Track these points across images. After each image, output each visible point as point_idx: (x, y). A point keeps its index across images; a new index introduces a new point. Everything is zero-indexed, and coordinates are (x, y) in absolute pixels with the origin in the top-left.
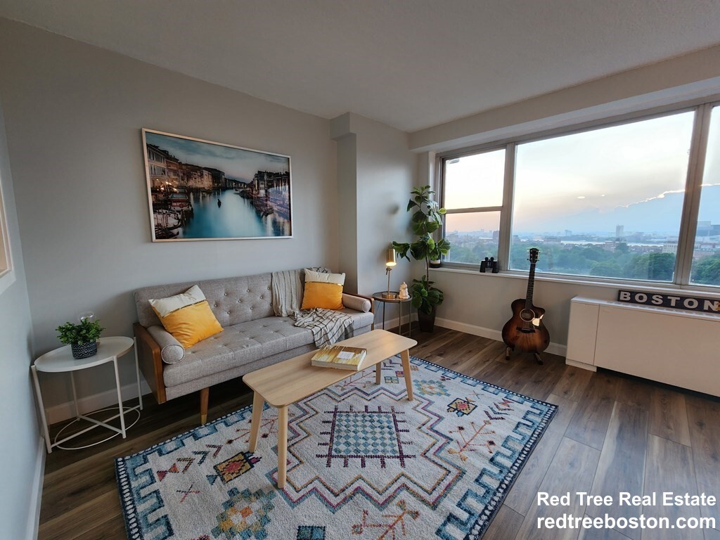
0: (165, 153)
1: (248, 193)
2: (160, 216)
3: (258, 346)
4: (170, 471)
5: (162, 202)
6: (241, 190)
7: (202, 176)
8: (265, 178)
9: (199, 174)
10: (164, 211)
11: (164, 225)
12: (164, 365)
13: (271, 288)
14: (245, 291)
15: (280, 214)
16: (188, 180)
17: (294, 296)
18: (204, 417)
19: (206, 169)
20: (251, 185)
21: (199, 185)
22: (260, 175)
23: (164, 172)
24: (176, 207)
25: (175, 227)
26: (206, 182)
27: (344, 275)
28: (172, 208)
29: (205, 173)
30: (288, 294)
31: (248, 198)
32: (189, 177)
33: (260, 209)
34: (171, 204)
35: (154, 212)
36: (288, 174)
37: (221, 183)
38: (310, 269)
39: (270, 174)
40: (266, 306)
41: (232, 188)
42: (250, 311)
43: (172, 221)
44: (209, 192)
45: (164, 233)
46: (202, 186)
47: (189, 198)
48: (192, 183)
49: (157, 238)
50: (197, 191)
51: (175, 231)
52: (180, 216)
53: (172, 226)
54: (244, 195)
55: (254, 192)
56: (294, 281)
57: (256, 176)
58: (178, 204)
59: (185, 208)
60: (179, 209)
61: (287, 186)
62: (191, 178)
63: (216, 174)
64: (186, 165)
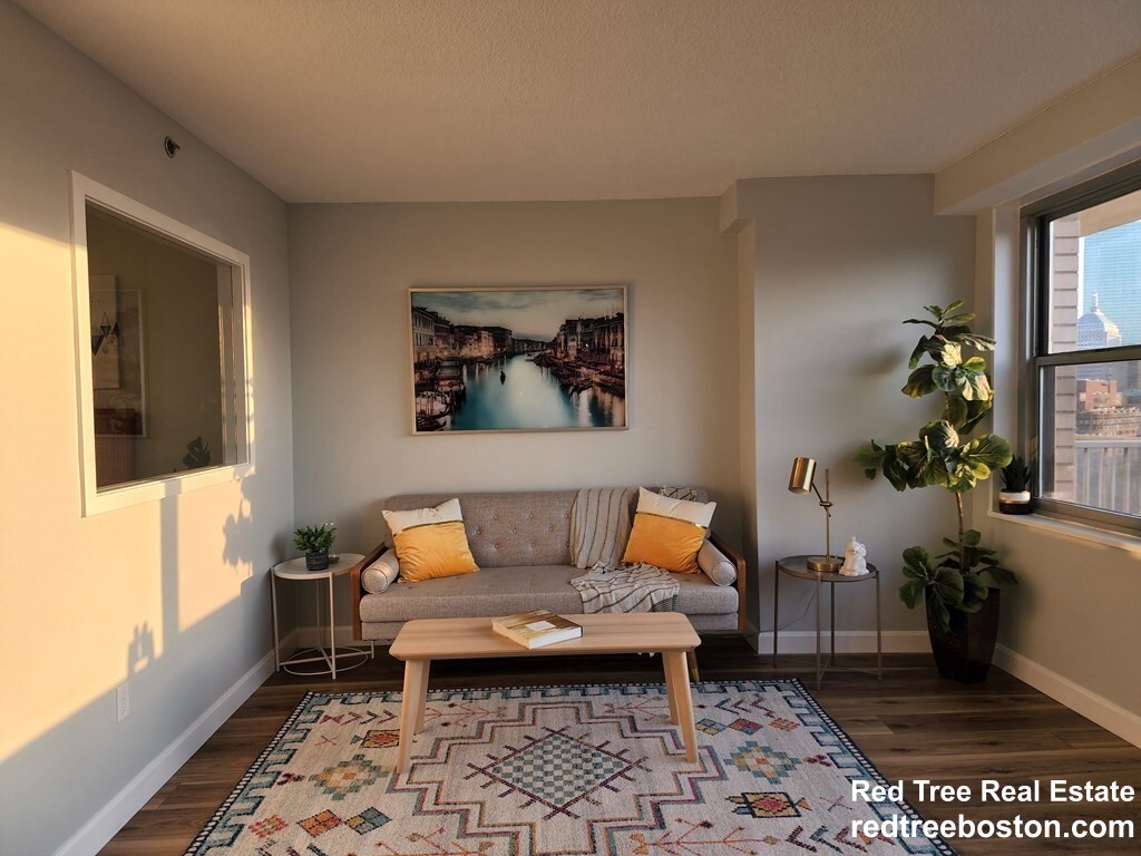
0: (434, 314)
1: (547, 357)
2: (424, 401)
4: (334, 719)
5: (427, 377)
6: (537, 354)
7: (479, 340)
8: (579, 329)
9: (476, 337)
10: (430, 393)
11: (428, 412)
12: (364, 593)
13: (569, 517)
14: (527, 515)
15: (604, 387)
16: (461, 348)
17: (611, 536)
19: (485, 329)
20: (554, 344)
21: (476, 354)
22: (569, 327)
23: (431, 340)
24: (445, 386)
25: (442, 415)
26: (485, 348)
27: (713, 505)
28: (440, 389)
29: (484, 334)
30: (601, 530)
31: (547, 366)
32: (462, 343)
33: (567, 382)
34: (438, 384)
35: (417, 395)
36: (621, 316)
37: (507, 346)
39: (586, 323)
40: (558, 546)
41: (523, 353)
42: (530, 549)
43: (439, 407)
44: (488, 362)
45: (427, 423)
46: (479, 354)
47: (462, 373)
48: (466, 352)
49: (418, 430)
50: (471, 362)
51: (441, 420)
52: (448, 399)
53: (438, 413)
54: (541, 362)
55: (559, 355)
56: (618, 507)
57: (563, 328)
58: (447, 382)
59: (455, 388)
60: (448, 389)
61: (619, 335)
62: (465, 344)
63: (499, 334)
64: (459, 327)
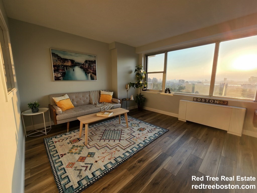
0: (57, 55)
1: (82, 67)
2: (56, 74)
3: (84, 111)
4: (58, 141)
5: (56, 69)
6: (80, 66)
7: (68, 62)
8: (88, 62)
9: (67, 61)
10: (57, 72)
11: (57, 76)
12: (57, 115)
13: (89, 96)
14: (81, 96)
15: (93, 73)
16: (64, 63)
17: (97, 98)
18: (68, 130)
19: (69, 60)
20: (83, 64)
21: (67, 65)
22: (86, 61)
23: (57, 60)
24: (60, 71)
25: (60, 77)
26: (69, 64)
27: (113, 92)
28: (59, 71)
29: (69, 61)
30: (95, 98)
31: (82, 68)
32: (64, 62)
33: (86, 71)
34: (59, 70)
35: (54, 72)
36: (95, 61)
37: (74, 64)
38: (102, 90)
39: (89, 61)
40: (88, 101)
41: (77, 65)
42: (83, 102)
43: (59, 75)
44: (70, 67)
45: (57, 79)
46: (68, 65)
47: (64, 69)
48: (65, 64)
49: (55, 80)
50: (67, 66)
51: (60, 78)
52: (62, 74)
53: (59, 77)
54: (81, 68)
55: (84, 67)
56: (97, 94)
57: (85, 62)
58: (61, 70)
59: (63, 71)
60: (61, 72)
61: (95, 64)
62: (65, 62)
63: (72, 61)
64: (63, 59)
